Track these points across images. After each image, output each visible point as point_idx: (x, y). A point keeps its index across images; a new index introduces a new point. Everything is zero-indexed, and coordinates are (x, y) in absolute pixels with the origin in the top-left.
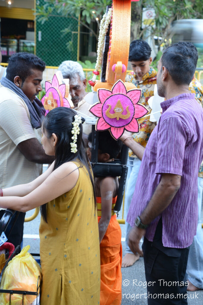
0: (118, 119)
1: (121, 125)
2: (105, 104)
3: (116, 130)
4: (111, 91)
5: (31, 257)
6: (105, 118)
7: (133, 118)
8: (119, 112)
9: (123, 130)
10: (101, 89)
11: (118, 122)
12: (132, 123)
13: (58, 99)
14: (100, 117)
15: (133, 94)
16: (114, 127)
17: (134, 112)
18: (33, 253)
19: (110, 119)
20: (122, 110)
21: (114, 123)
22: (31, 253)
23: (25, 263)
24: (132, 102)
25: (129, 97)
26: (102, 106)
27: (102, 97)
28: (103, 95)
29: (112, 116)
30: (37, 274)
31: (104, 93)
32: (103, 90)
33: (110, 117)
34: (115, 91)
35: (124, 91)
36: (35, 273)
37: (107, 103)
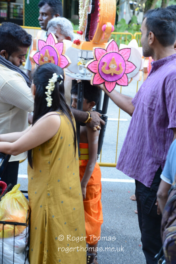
0: (112, 75)
1: (114, 80)
2: (101, 61)
3: (109, 84)
4: (106, 49)
5: (21, 194)
6: (100, 74)
7: (124, 73)
8: (114, 68)
9: (115, 84)
11: (112, 77)
12: (123, 78)
13: (56, 56)
14: (96, 73)
15: (125, 52)
16: (108, 81)
17: (126, 68)
18: (23, 190)
19: (105, 74)
20: (116, 66)
22: (21, 190)
23: (16, 199)
24: (124, 59)
25: (121, 54)
26: (98, 63)
27: (98, 54)
28: (98, 53)
29: (107, 72)
30: (26, 208)
31: (100, 51)
32: (99, 48)
33: (106, 73)
34: (109, 50)
35: (116, 50)
36: (25, 208)
37: (103, 60)
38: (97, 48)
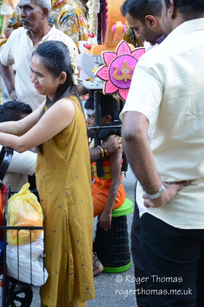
0: (126, 80)
2: (111, 66)
3: (124, 92)
4: (116, 52)
6: (112, 81)
8: (126, 73)
10: (105, 51)
11: (126, 84)
14: (108, 80)
15: (138, 52)
16: (122, 88)
19: (118, 81)
20: (128, 71)
21: (122, 85)
25: (133, 56)
26: (109, 69)
27: (107, 59)
28: (108, 57)
29: (120, 78)
31: (109, 55)
32: (108, 52)
33: (118, 79)
34: (119, 53)
35: (128, 52)
37: (113, 65)
38: (106, 52)
